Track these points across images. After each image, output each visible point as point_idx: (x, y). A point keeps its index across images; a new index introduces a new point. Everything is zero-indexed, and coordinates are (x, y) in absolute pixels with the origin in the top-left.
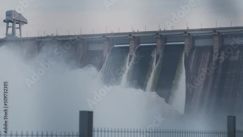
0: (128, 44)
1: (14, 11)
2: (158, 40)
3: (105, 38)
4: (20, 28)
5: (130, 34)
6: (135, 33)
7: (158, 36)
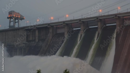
0: (80, 27)
1: (13, 11)
2: (98, 23)
3: (64, 24)
4: (18, 22)
5: (80, 20)
6: (83, 19)
7: (98, 20)
